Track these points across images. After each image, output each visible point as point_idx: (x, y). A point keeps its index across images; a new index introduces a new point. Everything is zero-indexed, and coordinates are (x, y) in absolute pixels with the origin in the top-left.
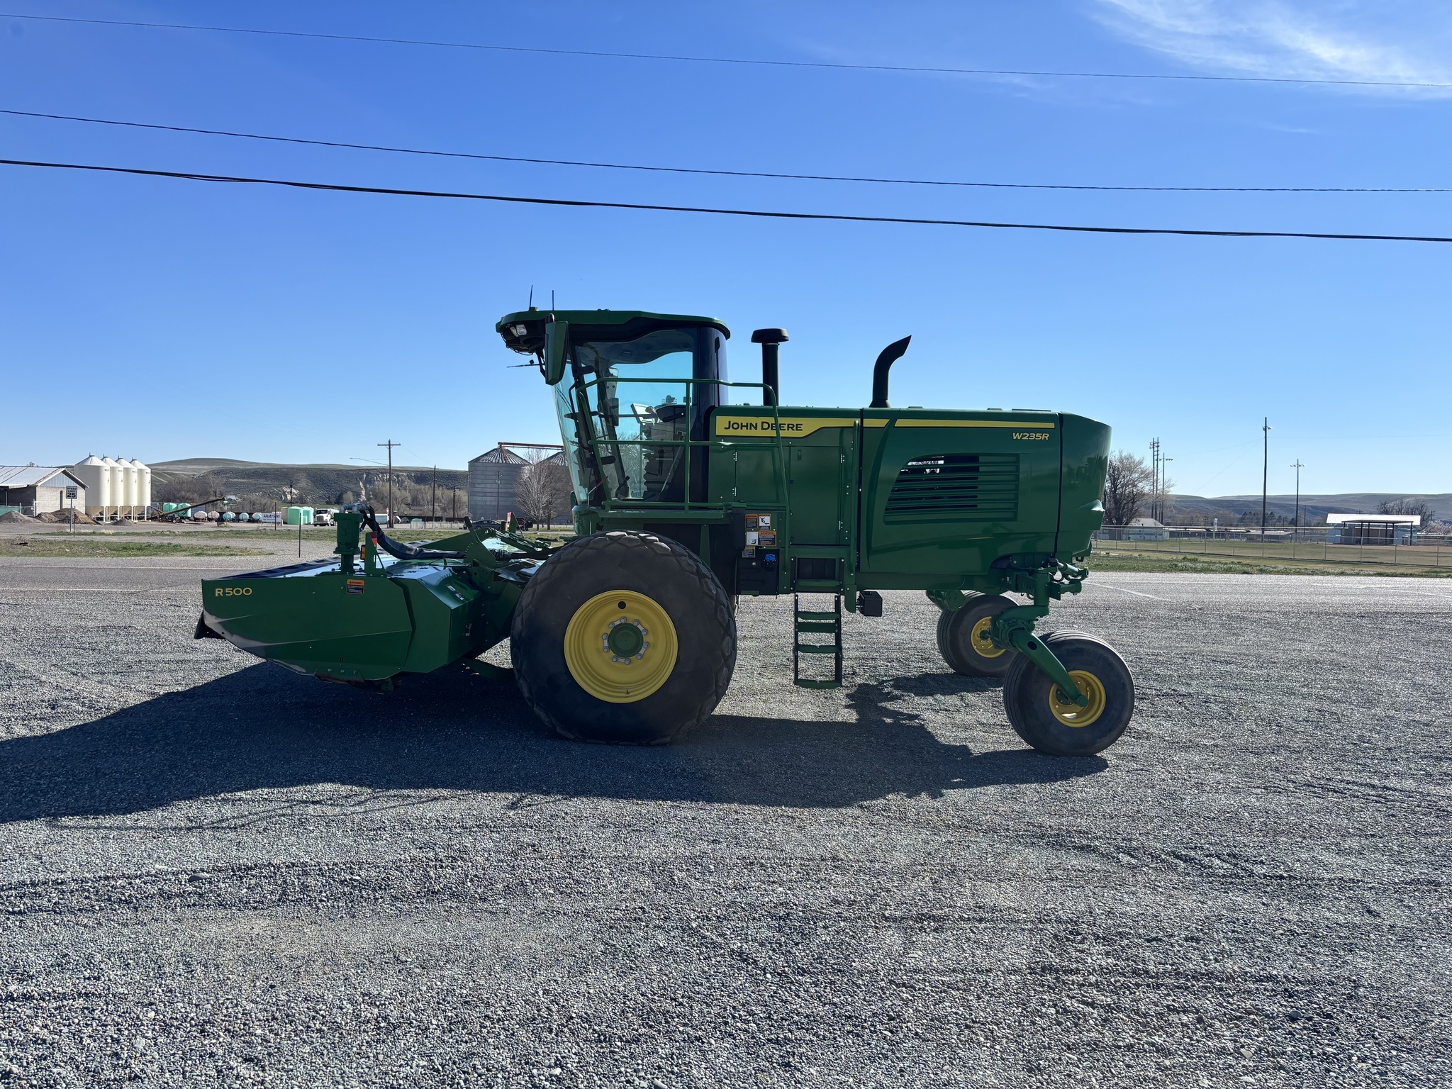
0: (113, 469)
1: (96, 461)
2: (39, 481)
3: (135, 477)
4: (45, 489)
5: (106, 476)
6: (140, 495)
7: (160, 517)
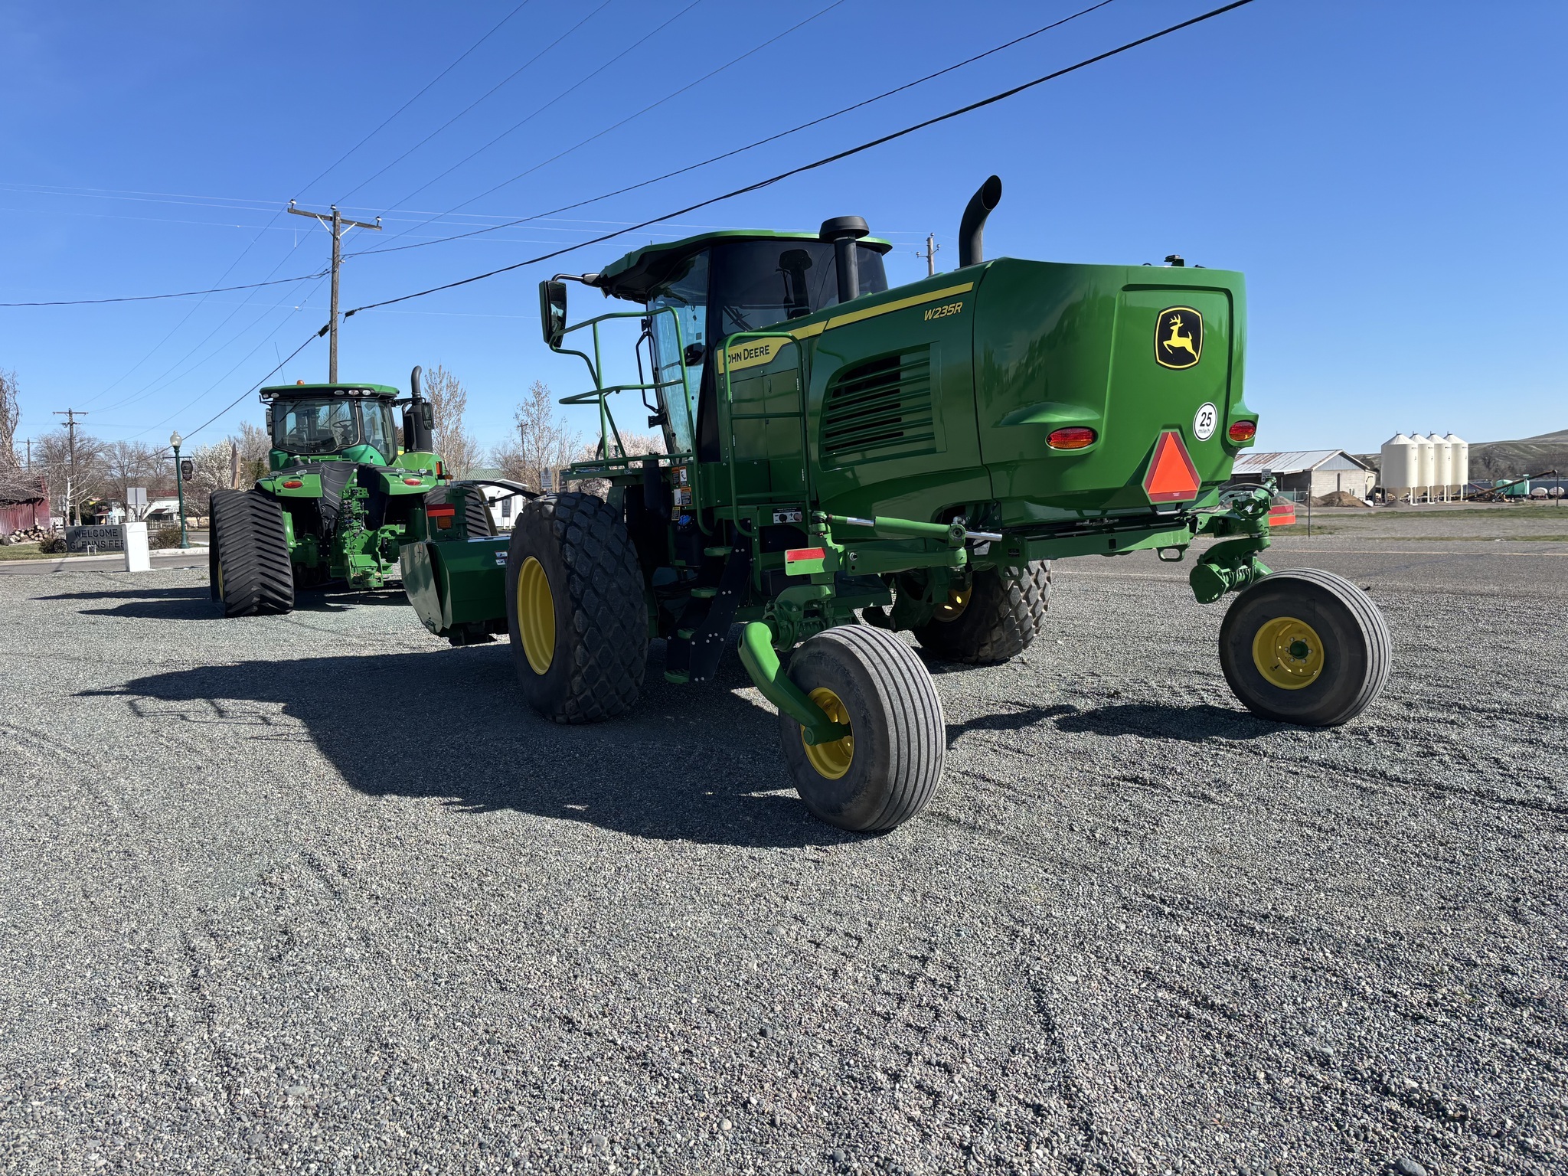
0: (1422, 447)
1: (1403, 440)
2: (1314, 466)
3: (1448, 453)
4: (1321, 473)
5: (1413, 455)
6: (1456, 473)
7: (1479, 496)
